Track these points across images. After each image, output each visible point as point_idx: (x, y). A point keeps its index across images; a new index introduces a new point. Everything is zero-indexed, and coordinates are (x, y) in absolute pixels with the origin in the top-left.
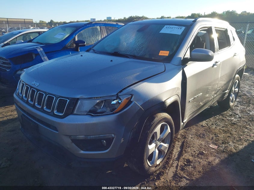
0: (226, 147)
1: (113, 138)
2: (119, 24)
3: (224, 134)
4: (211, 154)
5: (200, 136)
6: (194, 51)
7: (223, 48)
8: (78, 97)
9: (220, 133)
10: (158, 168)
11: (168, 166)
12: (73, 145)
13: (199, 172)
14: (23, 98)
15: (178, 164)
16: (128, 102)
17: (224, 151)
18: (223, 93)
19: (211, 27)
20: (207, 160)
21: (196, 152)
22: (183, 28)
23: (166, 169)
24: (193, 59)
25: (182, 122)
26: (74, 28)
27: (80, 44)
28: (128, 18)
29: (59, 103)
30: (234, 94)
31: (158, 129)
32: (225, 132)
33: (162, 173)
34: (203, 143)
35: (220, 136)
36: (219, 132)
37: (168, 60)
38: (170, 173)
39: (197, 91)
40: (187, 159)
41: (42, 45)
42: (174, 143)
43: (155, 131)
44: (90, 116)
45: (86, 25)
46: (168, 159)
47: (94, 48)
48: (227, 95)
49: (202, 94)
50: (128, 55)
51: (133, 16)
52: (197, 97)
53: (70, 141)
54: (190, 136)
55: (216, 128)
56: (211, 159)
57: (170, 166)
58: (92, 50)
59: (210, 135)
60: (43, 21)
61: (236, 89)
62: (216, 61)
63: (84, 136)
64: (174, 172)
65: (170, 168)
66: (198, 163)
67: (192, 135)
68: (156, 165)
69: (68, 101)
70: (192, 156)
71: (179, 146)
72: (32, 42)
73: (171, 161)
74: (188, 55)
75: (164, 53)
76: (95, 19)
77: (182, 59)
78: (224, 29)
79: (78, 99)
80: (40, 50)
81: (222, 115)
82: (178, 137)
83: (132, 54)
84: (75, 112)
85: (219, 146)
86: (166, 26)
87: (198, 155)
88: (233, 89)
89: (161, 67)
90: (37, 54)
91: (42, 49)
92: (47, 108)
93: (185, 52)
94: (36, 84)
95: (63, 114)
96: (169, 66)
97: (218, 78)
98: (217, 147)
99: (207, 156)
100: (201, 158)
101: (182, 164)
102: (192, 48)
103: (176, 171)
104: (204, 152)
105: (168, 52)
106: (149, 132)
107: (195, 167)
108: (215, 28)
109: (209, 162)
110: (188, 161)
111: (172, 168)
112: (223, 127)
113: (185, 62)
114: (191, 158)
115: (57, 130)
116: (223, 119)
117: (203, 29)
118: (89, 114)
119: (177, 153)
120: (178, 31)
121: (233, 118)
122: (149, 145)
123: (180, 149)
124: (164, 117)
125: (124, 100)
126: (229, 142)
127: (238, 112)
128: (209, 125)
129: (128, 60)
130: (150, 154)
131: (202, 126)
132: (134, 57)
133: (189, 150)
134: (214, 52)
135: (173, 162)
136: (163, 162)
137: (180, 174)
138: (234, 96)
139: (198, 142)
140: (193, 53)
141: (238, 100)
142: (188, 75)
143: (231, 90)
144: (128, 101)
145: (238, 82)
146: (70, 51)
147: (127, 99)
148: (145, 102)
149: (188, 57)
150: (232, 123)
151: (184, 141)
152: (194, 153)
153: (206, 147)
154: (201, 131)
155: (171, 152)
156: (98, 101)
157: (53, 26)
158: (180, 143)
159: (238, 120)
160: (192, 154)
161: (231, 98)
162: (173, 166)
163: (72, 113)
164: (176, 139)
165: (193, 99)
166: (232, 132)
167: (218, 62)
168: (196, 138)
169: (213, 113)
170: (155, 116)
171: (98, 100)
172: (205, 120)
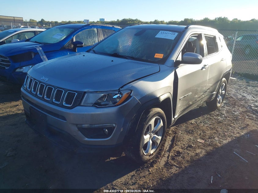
0: (211, 141)
1: (114, 127)
2: (116, 27)
3: (210, 130)
4: (198, 146)
5: (189, 132)
6: (185, 55)
7: (211, 53)
8: (86, 90)
9: (208, 130)
10: (152, 157)
11: (160, 156)
12: (80, 133)
13: (188, 161)
14: (31, 92)
15: (169, 155)
16: (128, 97)
17: (210, 145)
18: (211, 94)
19: (201, 34)
20: (195, 152)
21: (186, 145)
22: (176, 34)
23: (159, 158)
24: (184, 62)
25: (174, 117)
26: (72, 29)
27: (78, 45)
28: (121, 20)
29: (67, 96)
30: (221, 95)
31: (152, 122)
32: (212, 129)
33: (155, 162)
34: (192, 138)
35: (207, 133)
36: (206, 129)
37: (162, 61)
38: (162, 162)
39: (187, 91)
40: (177, 151)
41: (41, 45)
42: (166, 137)
43: (150, 123)
44: (96, 108)
45: (83, 26)
46: (160, 150)
47: (94, 49)
48: (214, 96)
49: (191, 93)
50: (127, 56)
51: (127, 19)
52: (187, 96)
53: (77, 129)
54: (181, 132)
55: (204, 125)
56: (198, 151)
57: (162, 156)
58: (92, 51)
59: (199, 131)
60: (33, 20)
61: (223, 92)
62: (205, 64)
63: (89, 125)
64: (166, 161)
65: (162, 158)
66: (187, 154)
67: (182, 131)
68: (149, 155)
69: (76, 94)
70: (182, 148)
71: (170, 140)
72: (30, 41)
73: (163, 153)
74: (180, 58)
75: (159, 56)
76: (89, 20)
77: (175, 61)
78: (213, 36)
79: (85, 93)
80: (39, 49)
81: (210, 115)
82: (169, 133)
83: (131, 56)
84: (82, 104)
85: (206, 141)
86: (161, 32)
87: (187, 147)
88: (220, 91)
89: (156, 67)
90: (36, 53)
91: (41, 49)
92: (56, 100)
93: (177, 56)
94: (45, 79)
95: (72, 105)
96: (163, 67)
97: (206, 80)
98: (204, 141)
99: (195, 149)
100: (190, 150)
101: (173, 154)
102: (183, 52)
103: (167, 160)
104: (192, 145)
105: (162, 55)
106: (145, 123)
107: (184, 158)
108: (205, 34)
109: (197, 153)
110: (179, 153)
111: (164, 158)
112: (210, 125)
113: (177, 64)
114: (181, 150)
115: (65, 120)
116: (210, 118)
117: (194, 35)
118: (94, 106)
119: (169, 146)
120: (171, 36)
121: (219, 118)
122: (144, 136)
123: (171, 143)
124: (158, 112)
125: (125, 94)
126: (215, 138)
127: (224, 112)
128: (198, 123)
129: (127, 60)
130: (145, 143)
131: (191, 123)
132: (132, 58)
133: (179, 143)
134: (203, 56)
135: (165, 153)
136: (156, 152)
137: (171, 162)
138: (221, 97)
139: (187, 137)
140: (184, 56)
141: (224, 102)
142: (179, 76)
143: (218, 92)
144: (128, 95)
145: (224, 84)
146: (68, 51)
147: (128, 94)
148: (142, 97)
149: (180, 60)
150: (218, 122)
151: (175, 136)
152: (184, 146)
153: (194, 141)
154: (190, 127)
155: (163, 145)
156: (102, 95)
157: (44, 25)
158: (171, 138)
159: (223, 119)
160: (182, 146)
161: (218, 99)
162: (165, 156)
163: (79, 105)
164: (167, 134)
165: (184, 97)
166: (218, 129)
167: (206, 66)
168: (185, 134)
169: (202, 113)
170: (150, 110)
171: (102, 93)
172: (194, 119)
